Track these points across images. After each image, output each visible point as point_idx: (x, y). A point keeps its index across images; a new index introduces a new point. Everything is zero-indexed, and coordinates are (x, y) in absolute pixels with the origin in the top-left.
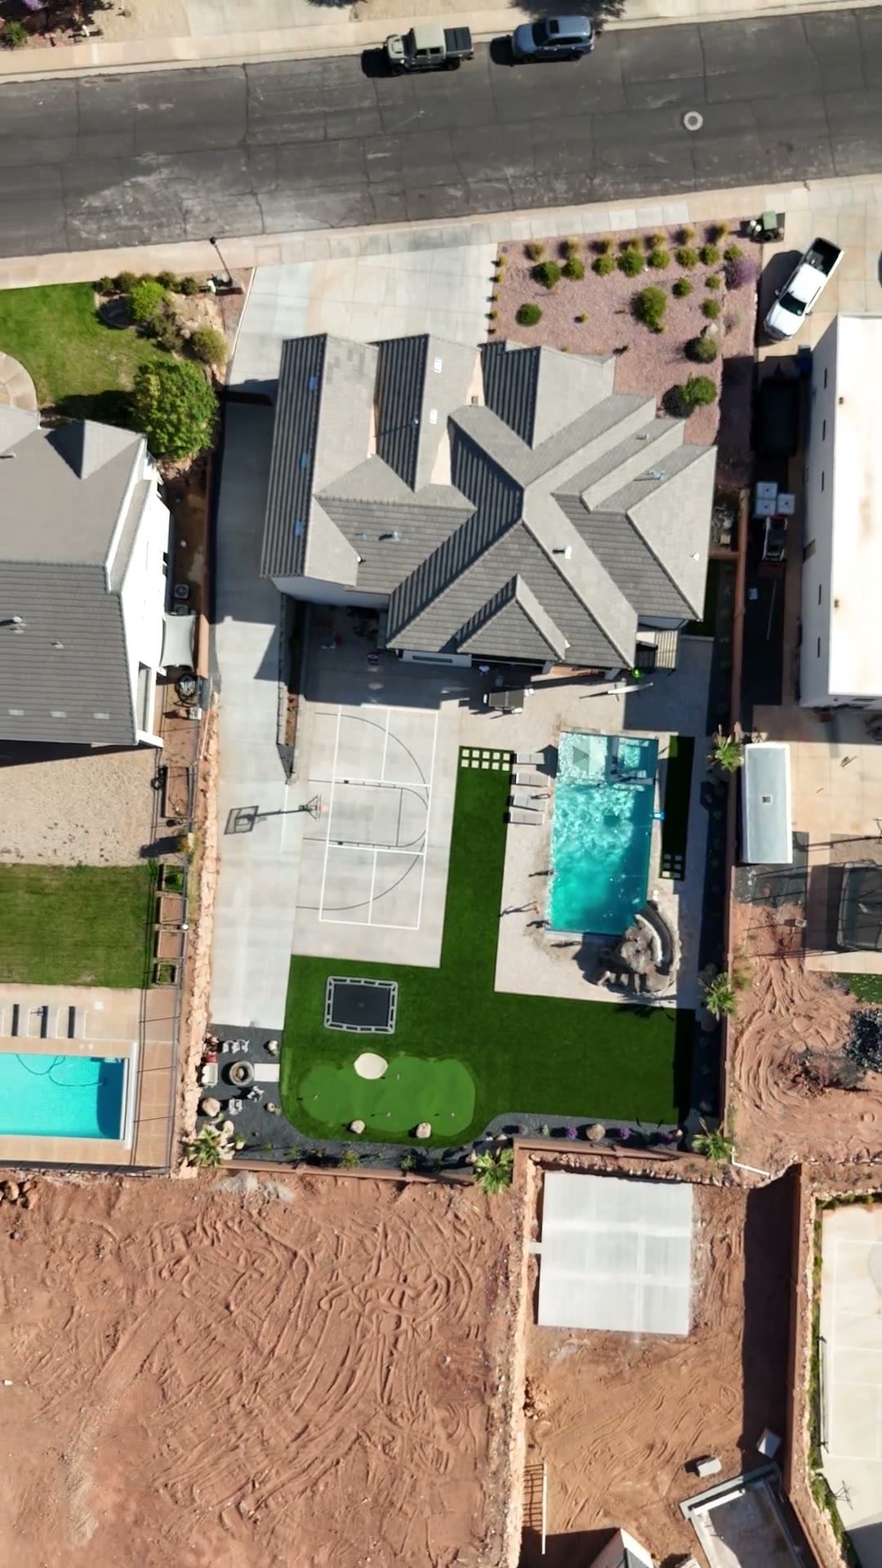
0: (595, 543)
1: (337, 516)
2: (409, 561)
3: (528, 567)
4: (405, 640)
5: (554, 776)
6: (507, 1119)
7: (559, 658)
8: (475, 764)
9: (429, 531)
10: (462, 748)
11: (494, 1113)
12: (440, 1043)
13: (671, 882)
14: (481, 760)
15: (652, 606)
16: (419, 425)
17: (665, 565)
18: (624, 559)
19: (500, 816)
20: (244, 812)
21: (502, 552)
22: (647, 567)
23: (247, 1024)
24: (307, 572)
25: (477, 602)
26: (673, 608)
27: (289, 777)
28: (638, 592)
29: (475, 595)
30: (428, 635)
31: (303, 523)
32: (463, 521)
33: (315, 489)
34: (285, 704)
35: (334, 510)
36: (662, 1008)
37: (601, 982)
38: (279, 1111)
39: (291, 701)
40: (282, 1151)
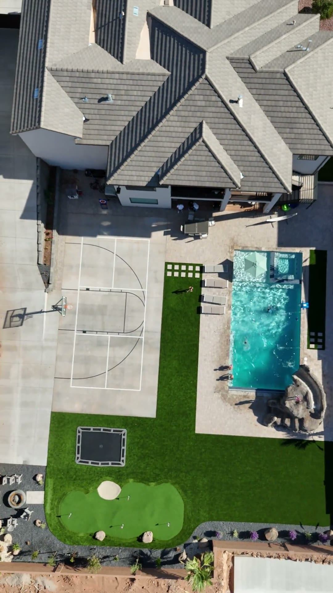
0: (261, 97)
1: (66, 84)
2: (121, 118)
3: (211, 115)
4: (120, 177)
5: (231, 281)
6: (207, 526)
7: (237, 186)
8: (176, 274)
9: (135, 93)
10: (167, 264)
11: (199, 522)
12: (157, 471)
13: (316, 351)
14: (180, 271)
15: (303, 146)
16: (125, 16)
17: (314, 113)
18: (283, 109)
19: (194, 309)
20: (16, 313)
21: (191, 103)
22: (300, 115)
23: (21, 463)
24: (42, 125)
25: (173, 145)
26: (319, 147)
27: (47, 287)
28: (293, 136)
29: (171, 139)
30: (138, 173)
31: (40, 89)
32: (160, 84)
33: (48, 64)
34: (43, 236)
35: (64, 79)
36: (314, 441)
37: (270, 424)
38: (44, 526)
39: (47, 234)
40: (47, 555)
